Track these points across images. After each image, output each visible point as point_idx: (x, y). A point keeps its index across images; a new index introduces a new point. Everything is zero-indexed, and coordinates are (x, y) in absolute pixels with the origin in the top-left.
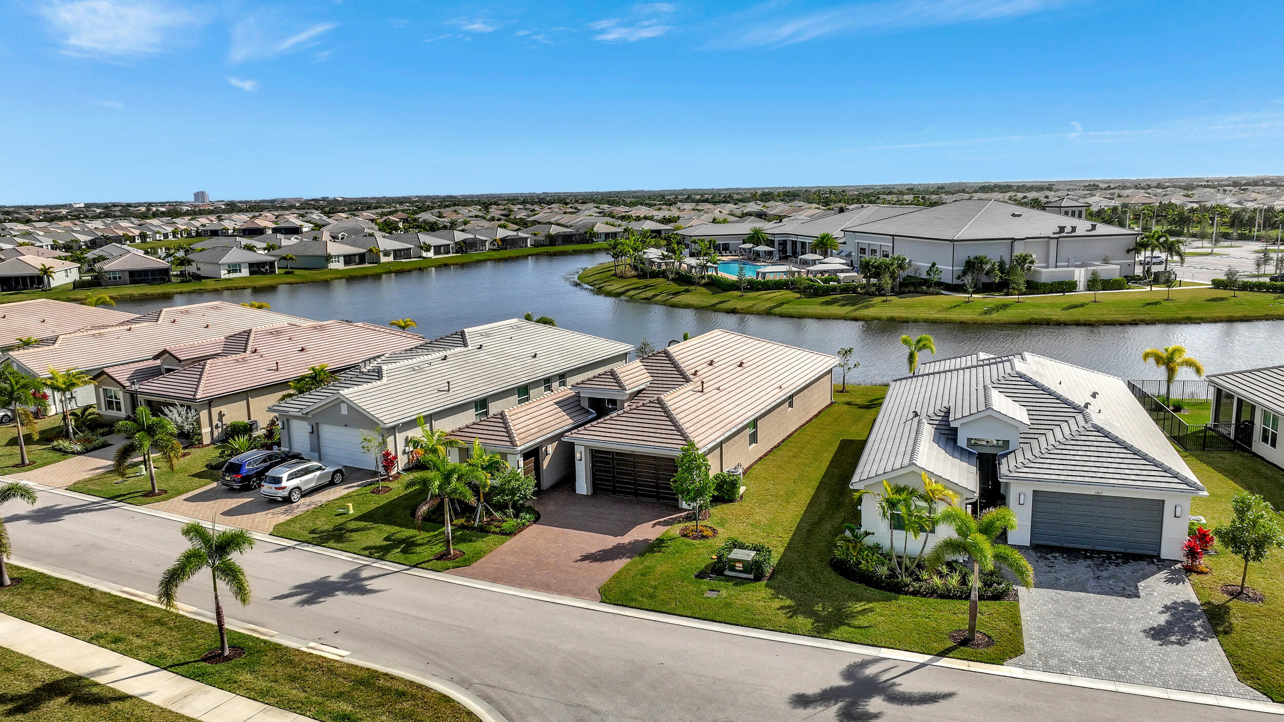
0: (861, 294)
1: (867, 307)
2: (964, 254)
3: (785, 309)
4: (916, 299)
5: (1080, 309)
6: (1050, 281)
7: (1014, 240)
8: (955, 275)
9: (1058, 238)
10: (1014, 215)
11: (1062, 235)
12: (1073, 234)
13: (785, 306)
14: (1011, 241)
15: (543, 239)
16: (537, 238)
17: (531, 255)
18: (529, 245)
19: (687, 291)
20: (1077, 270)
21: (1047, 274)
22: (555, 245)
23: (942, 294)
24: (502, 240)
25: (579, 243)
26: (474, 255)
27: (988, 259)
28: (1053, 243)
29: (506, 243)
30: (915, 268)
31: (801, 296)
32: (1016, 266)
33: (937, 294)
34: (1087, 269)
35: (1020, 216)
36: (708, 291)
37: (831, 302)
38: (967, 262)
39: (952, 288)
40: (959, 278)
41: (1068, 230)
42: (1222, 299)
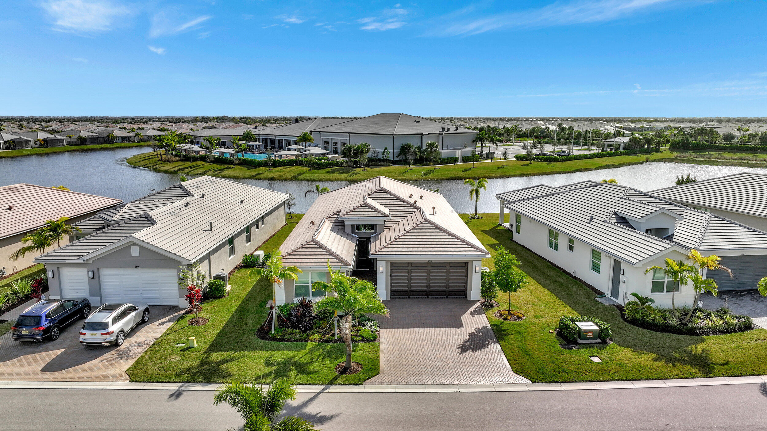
0: (346, 167)
1: (356, 174)
2: (399, 143)
3: (304, 176)
4: (379, 168)
5: (469, 171)
6: (446, 157)
7: (422, 135)
8: (396, 155)
9: (443, 134)
10: (416, 121)
11: (444, 132)
12: (449, 132)
13: (303, 175)
14: (421, 135)
15: (76, 140)
16: (71, 140)
17: (68, 151)
18: (65, 145)
19: (228, 168)
20: (457, 151)
21: (445, 153)
22: (85, 145)
23: (392, 166)
24: (44, 140)
25: (104, 143)
26: (21, 150)
27: (412, 145)
28: (441, 136)
29: (46, 142)
30: (375, 152)
31: (310, 169)
32: (427, 149)
33: (389, 166)
34: (460, 151)
35: (419, 122)
36: (244, 168)
37: (332, 172)
38: (402, 147)
39: (395, 162)
40: (400, 157)
41: (446, 130)
42: (523, 165)
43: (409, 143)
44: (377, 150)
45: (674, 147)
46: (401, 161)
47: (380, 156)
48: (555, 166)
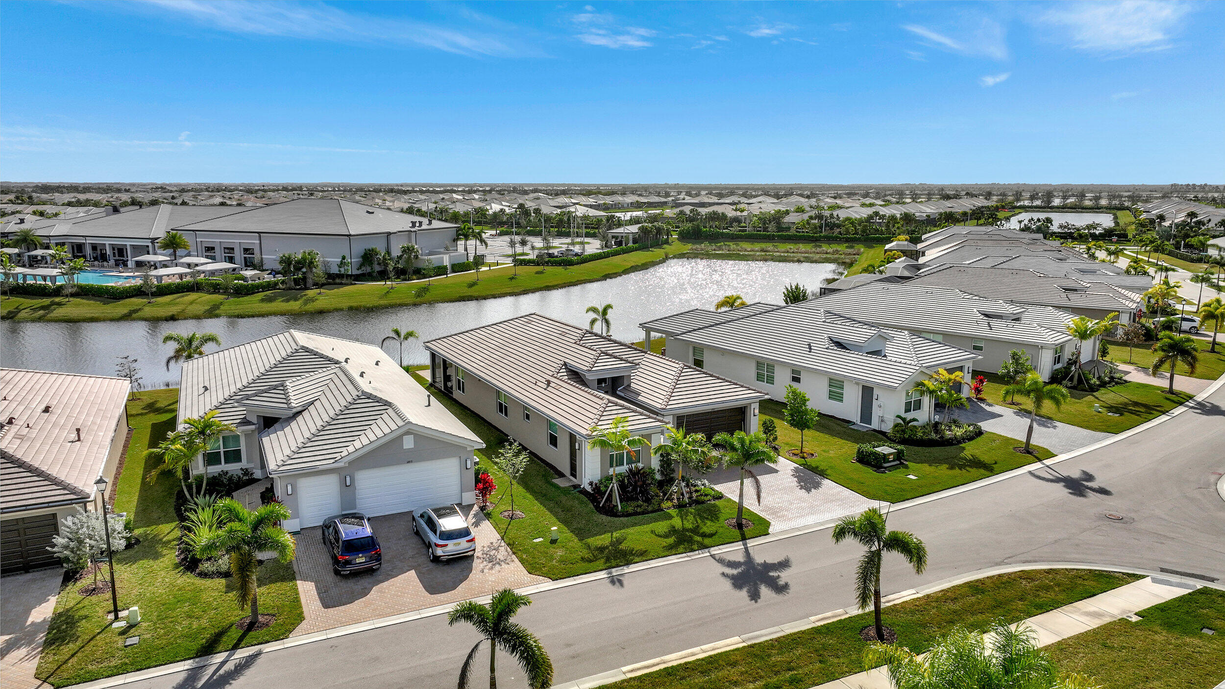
0: (284, 289)
2: (359, 248)
3: (226, 309)
6: (432, 267)
7: (386, 234)
8: (357, 266)
9: (415, 231)
10: (368, 212)
11: (416, 228)
13: (223, 307)
14: (384, 235)
19: (59, 304)
20: (442, 256)
23: (355, 284)
27: (377, 250)
28: (413, 235)
30: (326, 264)
31: (226, 297)
32: (403, 255)
33: (352, 284)
34: (448, 256)
35: (373, 213)
36: (92, 302)
37: (270, 300)
38: (365, 254)
39: (358, 278)
40: (363, 269)
41: (417, 225)
42: (537, 273)
43: (374, 247)
44: (329, 260)
45: (685, 237)
46: (363, 275)
47: (335, 270)
48: (575, 271)
